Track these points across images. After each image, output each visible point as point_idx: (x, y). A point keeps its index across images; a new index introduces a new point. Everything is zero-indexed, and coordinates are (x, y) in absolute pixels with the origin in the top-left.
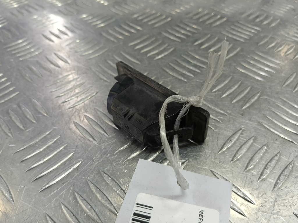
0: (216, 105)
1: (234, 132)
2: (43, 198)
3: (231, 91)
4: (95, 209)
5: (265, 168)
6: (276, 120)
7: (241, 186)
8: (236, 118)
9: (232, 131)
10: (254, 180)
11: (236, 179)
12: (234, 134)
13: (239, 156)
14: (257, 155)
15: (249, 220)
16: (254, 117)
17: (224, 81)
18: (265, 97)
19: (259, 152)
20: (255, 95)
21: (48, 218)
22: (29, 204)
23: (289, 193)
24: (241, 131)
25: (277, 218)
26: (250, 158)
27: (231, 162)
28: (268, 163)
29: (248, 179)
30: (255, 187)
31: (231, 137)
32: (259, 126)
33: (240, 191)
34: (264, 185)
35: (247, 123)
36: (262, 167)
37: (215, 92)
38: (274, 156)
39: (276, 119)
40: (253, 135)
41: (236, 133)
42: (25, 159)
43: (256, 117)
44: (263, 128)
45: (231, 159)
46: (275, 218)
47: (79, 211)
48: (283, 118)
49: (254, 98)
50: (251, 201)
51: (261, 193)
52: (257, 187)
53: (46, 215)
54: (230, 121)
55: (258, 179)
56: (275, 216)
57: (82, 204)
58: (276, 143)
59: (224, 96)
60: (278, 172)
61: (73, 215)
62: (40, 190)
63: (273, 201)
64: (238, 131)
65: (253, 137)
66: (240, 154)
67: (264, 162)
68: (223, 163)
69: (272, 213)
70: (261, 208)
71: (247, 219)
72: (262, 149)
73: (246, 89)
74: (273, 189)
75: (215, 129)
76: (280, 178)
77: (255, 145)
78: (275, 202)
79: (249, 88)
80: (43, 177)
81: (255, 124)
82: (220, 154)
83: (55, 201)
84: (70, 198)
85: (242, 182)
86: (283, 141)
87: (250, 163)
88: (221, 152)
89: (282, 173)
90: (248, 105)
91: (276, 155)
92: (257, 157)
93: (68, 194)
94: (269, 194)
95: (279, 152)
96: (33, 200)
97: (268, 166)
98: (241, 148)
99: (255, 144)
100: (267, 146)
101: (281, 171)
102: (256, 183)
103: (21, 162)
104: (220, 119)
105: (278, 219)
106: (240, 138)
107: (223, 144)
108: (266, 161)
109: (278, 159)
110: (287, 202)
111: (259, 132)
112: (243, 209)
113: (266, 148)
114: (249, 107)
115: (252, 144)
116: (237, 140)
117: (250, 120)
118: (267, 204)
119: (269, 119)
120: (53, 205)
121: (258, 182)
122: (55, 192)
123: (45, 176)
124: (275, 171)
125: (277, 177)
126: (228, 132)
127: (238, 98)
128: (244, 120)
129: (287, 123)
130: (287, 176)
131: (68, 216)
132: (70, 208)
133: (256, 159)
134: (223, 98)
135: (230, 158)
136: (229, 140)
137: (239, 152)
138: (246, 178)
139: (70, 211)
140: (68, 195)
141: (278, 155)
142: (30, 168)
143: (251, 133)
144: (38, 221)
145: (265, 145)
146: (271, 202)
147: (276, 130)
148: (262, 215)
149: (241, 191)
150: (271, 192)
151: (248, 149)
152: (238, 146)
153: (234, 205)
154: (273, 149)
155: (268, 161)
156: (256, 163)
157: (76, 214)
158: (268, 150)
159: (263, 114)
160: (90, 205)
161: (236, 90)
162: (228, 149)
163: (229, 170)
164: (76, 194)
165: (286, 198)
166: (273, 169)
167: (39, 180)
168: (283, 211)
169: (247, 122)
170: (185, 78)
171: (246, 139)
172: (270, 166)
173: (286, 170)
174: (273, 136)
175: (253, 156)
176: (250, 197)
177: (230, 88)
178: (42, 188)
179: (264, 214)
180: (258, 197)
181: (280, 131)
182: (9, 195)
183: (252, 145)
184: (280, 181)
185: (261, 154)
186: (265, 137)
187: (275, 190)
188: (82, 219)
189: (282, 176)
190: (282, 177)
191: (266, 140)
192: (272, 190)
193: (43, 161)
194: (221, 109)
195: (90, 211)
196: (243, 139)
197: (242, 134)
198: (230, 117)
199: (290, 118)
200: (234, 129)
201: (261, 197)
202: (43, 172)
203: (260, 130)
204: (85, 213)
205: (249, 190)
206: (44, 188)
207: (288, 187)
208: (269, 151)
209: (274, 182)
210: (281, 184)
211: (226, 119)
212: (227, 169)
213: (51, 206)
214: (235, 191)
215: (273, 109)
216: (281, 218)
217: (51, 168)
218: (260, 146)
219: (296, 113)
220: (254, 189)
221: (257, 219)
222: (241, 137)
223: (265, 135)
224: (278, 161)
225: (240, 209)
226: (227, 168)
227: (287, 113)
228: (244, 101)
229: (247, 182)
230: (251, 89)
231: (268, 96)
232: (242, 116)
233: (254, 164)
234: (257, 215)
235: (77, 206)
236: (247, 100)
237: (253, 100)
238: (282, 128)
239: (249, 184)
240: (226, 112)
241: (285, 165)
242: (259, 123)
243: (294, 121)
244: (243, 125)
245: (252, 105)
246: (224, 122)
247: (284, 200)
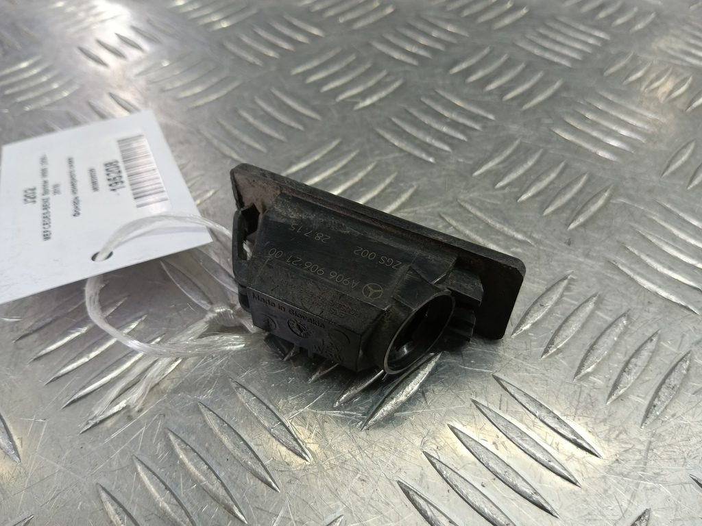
0: (506, 220)
1: (549, 286)
2: (90, 446)
3: (541, 185)
4: (217, 473)
5: (623, 370)
6: (648, 255)
7: (566, 413)
8: (555, 252)
9: (545, 283)
10: (597, 400)
11: (555, 398)
12: (548, 290)
13: (562, 341)
14: (604, 339)
15: (588, 495)
16: (597, 248)
17: (525, 161)
18: (622, 200)
19: (609, 331)
20: (597, 196)
21: (104, 495)
22: (57, 462)
23: (680, 430)
24: (566, 282)
25: (653, 489)
26: (588, 348)
27: (544, 357)
28: (631, 357)
29: (584, 395)
30: (601, 417)
31: (542, 296)
32: (609, 271)
33: (566, 425)
34: (622, 411)
35: (581, 263)
36: (617, 367)
37: (503, 188)
38: (646, 342)
39: (648, 253)
40: (593, 291)
41: (553, 286)
42: (44, 352)
43: (602, 248)
44: (617, 275)
45: (542, 349)
46: (648, 489)
47: (179, 478)
48: (664, 252)
49: (596, 202)
50: (592, 450)
51: (614, 431)
52: (605, 417)
53: (100, 489)
54: (539, 258)
55: (606, 396)
56: (650, 484)
57: (186, 460)
58: (649, 312)
59: (524, 197)
60: (654, 379)
61: (164, 487)
62: (83, 427)
63: (645, 449)
64: (558, 283)
65: (594, 296)
66: (564, 336)
67: (621, 357)
68: (525, 359)
69: (641, 477)
70: (615, 465)
71: (583, 492)
72: (617, 326)
73: (577, 180)
74: (644, 421)
76: (660, 393)
77: (598, 316)
78: (648, 450)
79: (584, 178)
80: (89, 397)
81: (598, 266)
82: (516, 337)
83: (120, 453)
84: (157, 445)
85: (571, 403)
86: (667, 307)
87: (589, 359)
88: (519, 332)
89: (663, 382)
90: (581, 219)
91: (650, 339)
92: (606, 345)
93: (152, 436)
94: (634, 431)
95: (656, 333)
96: (67, 453)
97: (631, 366)
98: (566, 324)
99: (599, 313)
100: (628, 318)
101: (660, 378)
102: (603, 406)
103: (35, 359)
105: (655, 490)
106: (564, 298)
107: (522, 314)
108: (626, 353)
109: (654, 348)
110: (675, 450)
111: (608, 285)
112: (572, 468)
113: (624, 322)
114: (583, 225)
115: (593, 312)
116: (557, 303)
117: (587, 256)
118: (629, 456)
119: (631, 253)
120: (115, 463)
121: (609, 403)
122: (119, 431)
123: (93, 394)
124: (647, 378)
125: (652, 392)
126: (535, 285)
127: (559, 203)
128: (572, 257)
129: (674, 263)
130: (676, 389)
131: (153, 489)
132: (157, 470)
133: (603, 349)
134: (523, 202)
135: (541, 346)
136: (538, 304)
137: (561, 333)
138: (580, 394)
139: (158, 478)
140: (151, 440)
141: (655, 339)
142: (56, 376)
143: (589, 287)
144: (80, 504)
145: (624, 315)
146: (640, 451)
147: (648, 280)
148: (618, 483)
149: (569, 426)
150: (638, 427)
151: (583, 326)
152: (559, 318)
153: (552, 459)
154: (642, 324)
155: (630, 353)
156: (603, 360)
157: (171, 486)
158: (629, 326)
159: (618, 242)
160: (207, 464)
161: (552, 183)
162: (535, 325)
163: (538, 375)
164: (172, 437)
165: (674, 441)
166: (641, 373)
167: (79, 402)
168: (668, 472)
169: (581, 259)
170: (430, 154)
171: (577, 300)
172: (636, 365)
173: (674, 375)
174: (643, 293)
175: (595, 343)
176: (589, 439)
177: (538, 179)
178: (87, 424)
179: (622, 479)
180: (608, 440)
181: (659, 282)
182: (7, 441)
183: (591, 315)
184: (659, 400)
185: (613, 336)
186: (623, 295)
187: (648, 422)
188: (187, 495)
189: (663, 389)
190: (664, 392)
191: (626, 304)
192: (640, 422)
193: (88, 357)
194: (517, 230)
195: (208, 478)
196: (570, 302)
197: (567, 289)
198: (539, 249)
199: (681, 252)
200: (549, 277)
201: (615, 439)
202: (90, 384)
203: (611, 279)
204: (195, 481)
205: (586, 424)
206: (92, 423)
207: (678, 415)
208: (634, 329)
209: (646, 403)
210: (662, 409)
211: (529, 254)
212: (533, 373)
213: (110, 466)
214: (553, 425)
215: (642, 230)
216: (663, 489)
217: (108, 374)
218: (611, 317)
219: (695, 238)
220: (598, 421)
221: (606, 491)
222: (566, 296)
223: (624, 292)
224: (654, 353)
225: (565, 469)
226: (534, 370)
227: (675, 239)
228: (573, 210)
229: (581, 405)
230: (588, 180)
231: (629, 197)
232: (568, 247)
233: (598, 361)
234: (605, 482)
235: (175, 465)
236: (579, 207)
237: (593, 208)
238: (662, 275)
239: (586, 408)
240: (530, 237)
241: (671, 363)
242: (609, 262)
243: (692, 257)
244: (570, 267)
245: (592, 219)
247: (669, 445)
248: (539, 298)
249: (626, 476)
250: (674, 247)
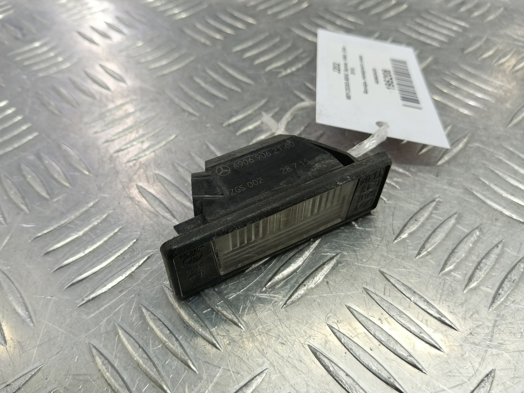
1: (422, 206)
2: (84, 316)
4: (177, 336)
5: (476, 268)
6: (496, 185)
7: (434, 298)
8: (427, 181)
9: (419, 204)
10: (456, 289)
11: (425, 287)
12: (421, 209)
13: (431, 246)
14: (462, 245)
15: (449, 358)
16: (458, 179)
18: (477, 144)
19: (466, 239)
21: (94, 351)
22: (61, 327)
23: (518, 312)
24: (434, 203)
25: (498, 355)
26: (450, 251)
27: (417, 257)
28: (482, 259)
29: (447, 286)
30: (459, 301)
31: (416, 213)
32: (467, 196)
33: (433, 307)
34: (475, 299)
35: (446, 190)
36: (472, 266)
38: (493, 248)
39: (496, 183)
40: (455, 210)
41: (425, 206)
42: (52, 249)
43: (461, 179)
44: (473, 199)
45: (416, 252)
46: (494, 355)
47: (149, 340)
48: (508, 182)
49: (457, 145)
50: (452, 325)
51: (469, 312)
52: (462, 301)
53: (92, 347)
54: (414, 186)
55: (464, 287)
56: (495, 351)
57: (154, 327)
58: (496, 226)
60: (499, 275)
61: (138, 346)
62: (80, 302)
63: (492, 325)
64: (428, 204)
65: (455, 214)
66: (432, 243)
67: (475, 259)
68: (403, 259)
69: (488, 346)
70: (469, 336)
71: (446, 356)
72: (472, 236)
74: (491, 305)
75: (388, 200)
76: (503, 285)
77: (458, 228)
78: (494, 326)
79: (449, 128)
80: (84, 281)
81: (458, 192)
82: (397, 243)
83: (107, 321)
84: (133, 316)
85: (437, 291)
86: (509, 222)
87: (451, 260)
88: (399, 239)
89: (506, 277)
91: (497, 246)
92: (463, 250)
93: (130, 309)
94: (484, 312)
95: (501, 241)
96: (68, 320)
97: (482, 265)
98: (434, 234)
99: (459, 226)
100: (481, 230)
101: (504, 274)
102: (461, 295)
103: (45, 254)
104: (397, 183)
105: (499, 356)
106: (433, 215)
107: (401, 227)
108: (479, 255)
109: (499, 252)
110: (514, 327)
111: (466, 206)
112: (438, 338)
113: (478, 233)
114: (448, 162)
115: (454, 225)
116: (427, 219)
117: (450, 184)
118: (479, 330)
119: (484, 183)
120: (102, 329)
121: (465, 292)
122: (106, 306)
123: (87, 279)
124: (494, 274)
125: (497, 285)
126: (412, 206)
128: (439, 185)
129: (515, 191)
130: (515, 282)
131: (130, 348)
132: (133, 334)
133: (461, 253)
135: (415, 250)
136: (414, 219)
137: (430, 240)
138: (444, 285)
139: (134, 339)
140: (129, 312)
141: (500, 246)
142: (60, 266)
143: (451, 207)
144: (77, 357)
145: (477, 228)
146: (488, 327)
147: (496, 203)
148: (472, 350)
149: (435, 308)
150: (487, 309)
151: (447, 235)
152: (429, 230)
153: (423, 331)
154: (490, 235)
155: (482, 256)
156: (461, 260)
157: (143, 345)
158: (481, 236)
159: (474, 175)
160: (169, 330)
162: (411, 234)
163: (413, 270)
164: (144, 310)
165: (513, 320)
166: (490, 270)
167: (77, 285)
168: (509, 343)
169: (446, 187)
171: (442, 217)
172: (486, 264)
173: (514, 272)
175: (455, 249)
176: (450, 318)
178: (83, 300)
179: (475, 347)
180: (464, 319)
181: (504, 204)
182: (25, 311)
183: (453, 228)
184: (503, 290)
185: (468, 244)
186: (477, 213)
187: (495, 306)
188: (154, 352)
189: (506, 282)
190: (507, 285)
191: (479, 220)
192: (489, 306)
193: (84, 252)
194: (398, 166)
195: (170, 340)
196: (439, 218)
197: (435, 208)
198: (414, 180)
200: (421, 200)
201: (470, 318)
202: (85, 272)
203: (468, 202)
204: (161, 341)
205: (449, 306)
206: (86, 299)
207: (517, 301)
208: (485, 238)
209: (493, 292)
210: (505, 297)
211: (407, 182)
212: (409, 269)
213: (99, 331)
214: (423, 307)
215: (491, 166)
216: (506, 355)
217: (98, 265)
218: (467, 229)
220: (457, 305)
221: (462, 355)
222: (434, 214)
223: (478, 211)
224: (500, 256)
225: (432, 339)
226: (409, 267)
228: (440, 151)
229: (444, 293)
230: (452, 129)
231: (482, 142)
232: (436, 178)
233: (457, 261)
234: (462, 349)
235: (146, 330)
237: (455, 150)
238: (506, 199)
239: (448, 295)
240: (408, 170)
241: (512, 264)
242: (467, 189)
244: (437, 192)
246: (403, 187)
247: (510, 323)
248: (414, 215)
249: (477, 345)
250: (515, 179)
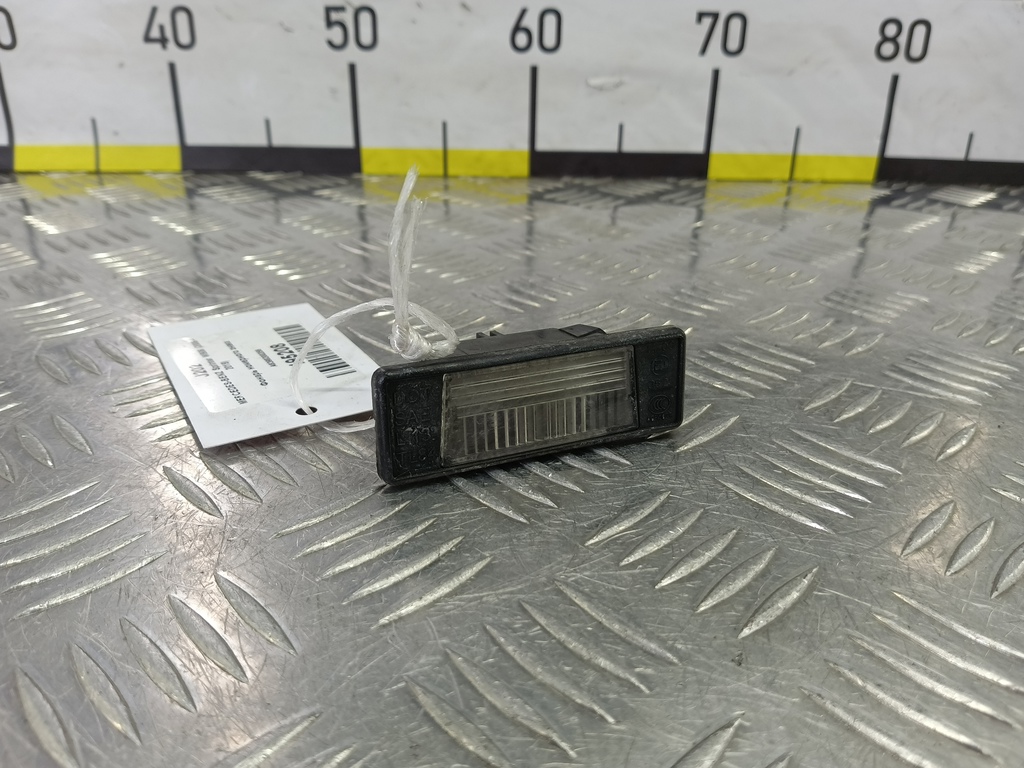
0: (633, 619)
1: (699, 739)
3: (696, 564)
6: (879, 686)
8: (714, 676)
9: (693, 733)
12: (697, 746)
16: (789, 672)
17: (672, 526)
18: (829, 592)
20: (790, 584)
24: (730, 731)
32: (809, 714)
35: (759, 698)
37: (633, 565)
39: (881, 682)
40: (780, 750)
41: (706, 739)
43: (797, 672)
44: (825, 721)
48: (909, 679)
49: (788, 593)
54: (685, 687)
59: (666, 582)
64: (714, 734)
65: (781, 759)
73: (756, 558)
75: (618, 722)
79: (769, 555)
81: (790, 704)
90: (761, 621)
104: (642, 677)
106: (727, 763)
111: (807, 740)
114: (765, 631)
117: (770, 685)
119: (850, 683)
126: (676, 738)
127: (723, 594)
128: (744, 686)
129: (928, 701)
134: (663, 589)
143: (772, 742)
159: (826, 661)
161: (714, 560)
169: (759, 691)
170: (520, 511)
174: (871, 755)
177: (692, 555)
181: (901, 735)
186: (835, 758)
194: (650, 636)
197: (731, 745)
198: (685, 672)
199: (939, 680)
200: (699, 722)
203: (813, 730)
211: (667, 678)
215: (867, 642)
219: (963, 657)
222: (729, 759)
223: (836, 752)
227: (926, 657)
228: (748, 606)
230: (775, 558)
231: (843, 587)
232: (737, 667)
236: (759, 601)
237: (783, 604)
240: (671, 649)
243: (960, 690)
244: (738, 704)
245: (781, 620)
246: (658, 689)
250: (925, 672)
